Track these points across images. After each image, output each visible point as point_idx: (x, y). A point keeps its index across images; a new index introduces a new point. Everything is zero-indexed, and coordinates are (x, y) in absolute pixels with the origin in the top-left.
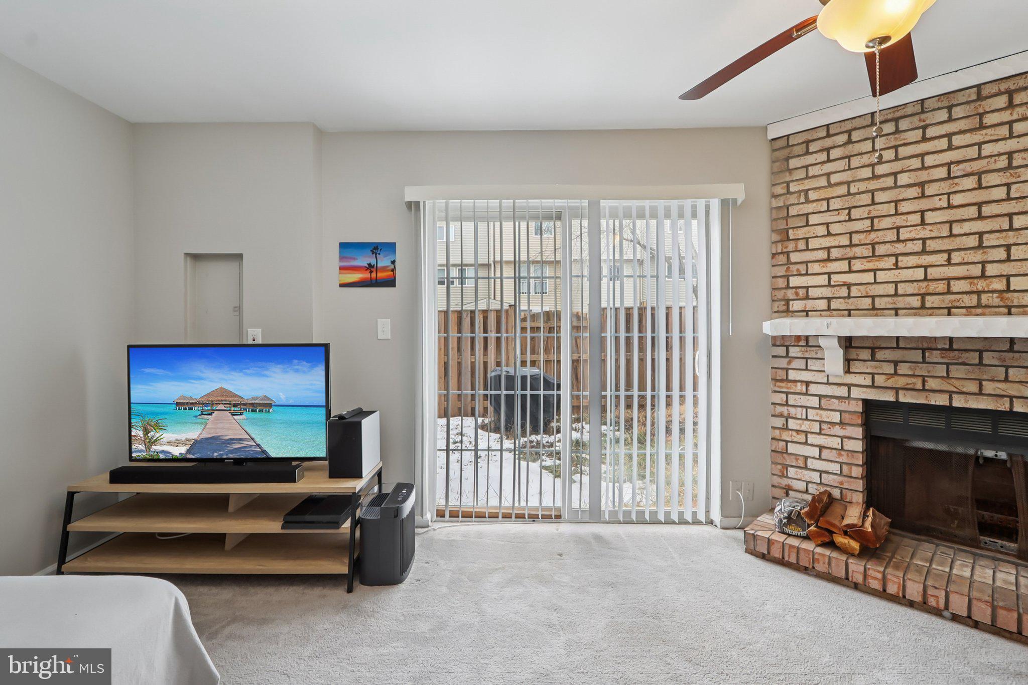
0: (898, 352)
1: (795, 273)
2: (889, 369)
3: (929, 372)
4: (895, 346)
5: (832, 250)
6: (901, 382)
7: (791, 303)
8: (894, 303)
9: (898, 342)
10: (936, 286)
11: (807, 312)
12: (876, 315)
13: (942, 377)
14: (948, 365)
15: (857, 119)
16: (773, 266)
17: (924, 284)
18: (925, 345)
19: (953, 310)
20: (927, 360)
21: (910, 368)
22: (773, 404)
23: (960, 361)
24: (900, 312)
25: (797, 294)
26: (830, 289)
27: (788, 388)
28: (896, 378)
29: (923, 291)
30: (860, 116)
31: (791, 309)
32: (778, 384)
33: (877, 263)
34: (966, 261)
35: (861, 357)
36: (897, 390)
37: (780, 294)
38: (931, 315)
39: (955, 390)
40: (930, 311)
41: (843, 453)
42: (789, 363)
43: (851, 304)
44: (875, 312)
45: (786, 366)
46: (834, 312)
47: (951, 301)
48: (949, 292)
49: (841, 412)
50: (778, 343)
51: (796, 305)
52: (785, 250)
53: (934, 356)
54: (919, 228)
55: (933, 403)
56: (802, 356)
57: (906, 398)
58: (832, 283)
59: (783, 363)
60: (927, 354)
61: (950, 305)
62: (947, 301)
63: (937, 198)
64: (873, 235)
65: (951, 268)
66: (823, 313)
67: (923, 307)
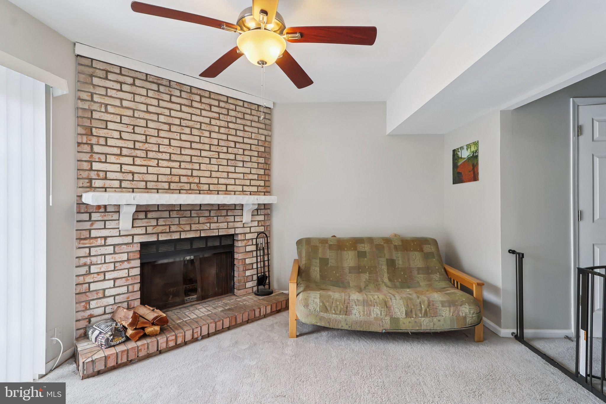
0: (159, 213)
1: (97, 160)
2: (154, 222)
3: (172, 222)
4: (157, 210)
5: (123, 149)
6: (159, 229)
7: (93, 181)
8: (157, 186)
9: (158, 208)
10: (175, 178)
11: (106, 188)
12: (148, 192)
13: (177, 224)
14: (179, 218)
15: (138, 73)
16: (78, 152)
17: (170, 177)
18: (170, 209)
19: (181, 191)
20: (171, 216)
21: (164, 221)
22: (77, 258)
23: (184, 215)
24: (160, 191)
25: (98, 175)
26: (121, 174)
27: (90, 244)
28: (158, 227)
29: (169, 181)
30: (140, 72)
31: (93, 186)
32: (82, 242)
33: (149, 162)
34: (186, 167)
35: (140, 217)
36: (158, 234)
37: (85, 174)
38: (172, 193)
39: (182, 230)
40: (172, 191)
41: (129, 278)
42: (92, 225)
43: (134, 185)
44: (147, 190)
45: (89, 228)
46: (124, 190)
47: (181, 187)
48: (180, 182)
49: (128, 253)
50: (82, 211)
51: (97, 183)
52: (89, 142)
53: (174, 214)
54: (168, 147)
55: (173, 238)
56: (102, 219)
57: (162, 238)
58: (123, 171)
59: (87, 225)
60: (171, 213)
61: (180, 188)
62: (179, 187)
63: (176, 134)
64: (147, 145)
65: (181, 170)
66: (117, 190)
67: (169, 189)
